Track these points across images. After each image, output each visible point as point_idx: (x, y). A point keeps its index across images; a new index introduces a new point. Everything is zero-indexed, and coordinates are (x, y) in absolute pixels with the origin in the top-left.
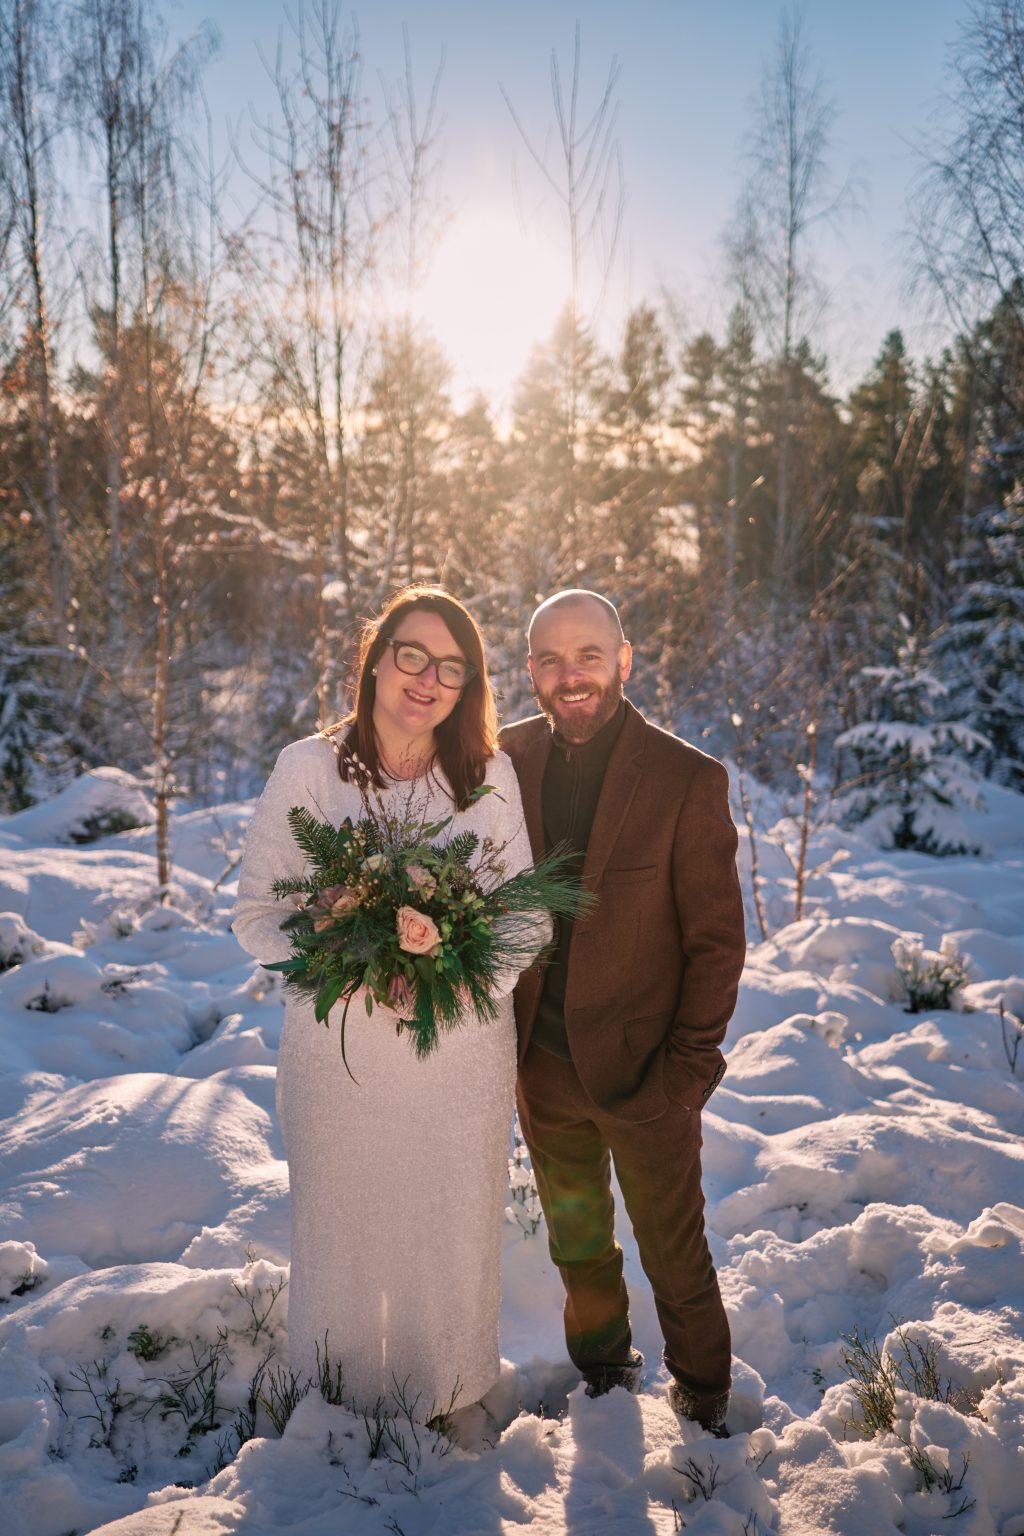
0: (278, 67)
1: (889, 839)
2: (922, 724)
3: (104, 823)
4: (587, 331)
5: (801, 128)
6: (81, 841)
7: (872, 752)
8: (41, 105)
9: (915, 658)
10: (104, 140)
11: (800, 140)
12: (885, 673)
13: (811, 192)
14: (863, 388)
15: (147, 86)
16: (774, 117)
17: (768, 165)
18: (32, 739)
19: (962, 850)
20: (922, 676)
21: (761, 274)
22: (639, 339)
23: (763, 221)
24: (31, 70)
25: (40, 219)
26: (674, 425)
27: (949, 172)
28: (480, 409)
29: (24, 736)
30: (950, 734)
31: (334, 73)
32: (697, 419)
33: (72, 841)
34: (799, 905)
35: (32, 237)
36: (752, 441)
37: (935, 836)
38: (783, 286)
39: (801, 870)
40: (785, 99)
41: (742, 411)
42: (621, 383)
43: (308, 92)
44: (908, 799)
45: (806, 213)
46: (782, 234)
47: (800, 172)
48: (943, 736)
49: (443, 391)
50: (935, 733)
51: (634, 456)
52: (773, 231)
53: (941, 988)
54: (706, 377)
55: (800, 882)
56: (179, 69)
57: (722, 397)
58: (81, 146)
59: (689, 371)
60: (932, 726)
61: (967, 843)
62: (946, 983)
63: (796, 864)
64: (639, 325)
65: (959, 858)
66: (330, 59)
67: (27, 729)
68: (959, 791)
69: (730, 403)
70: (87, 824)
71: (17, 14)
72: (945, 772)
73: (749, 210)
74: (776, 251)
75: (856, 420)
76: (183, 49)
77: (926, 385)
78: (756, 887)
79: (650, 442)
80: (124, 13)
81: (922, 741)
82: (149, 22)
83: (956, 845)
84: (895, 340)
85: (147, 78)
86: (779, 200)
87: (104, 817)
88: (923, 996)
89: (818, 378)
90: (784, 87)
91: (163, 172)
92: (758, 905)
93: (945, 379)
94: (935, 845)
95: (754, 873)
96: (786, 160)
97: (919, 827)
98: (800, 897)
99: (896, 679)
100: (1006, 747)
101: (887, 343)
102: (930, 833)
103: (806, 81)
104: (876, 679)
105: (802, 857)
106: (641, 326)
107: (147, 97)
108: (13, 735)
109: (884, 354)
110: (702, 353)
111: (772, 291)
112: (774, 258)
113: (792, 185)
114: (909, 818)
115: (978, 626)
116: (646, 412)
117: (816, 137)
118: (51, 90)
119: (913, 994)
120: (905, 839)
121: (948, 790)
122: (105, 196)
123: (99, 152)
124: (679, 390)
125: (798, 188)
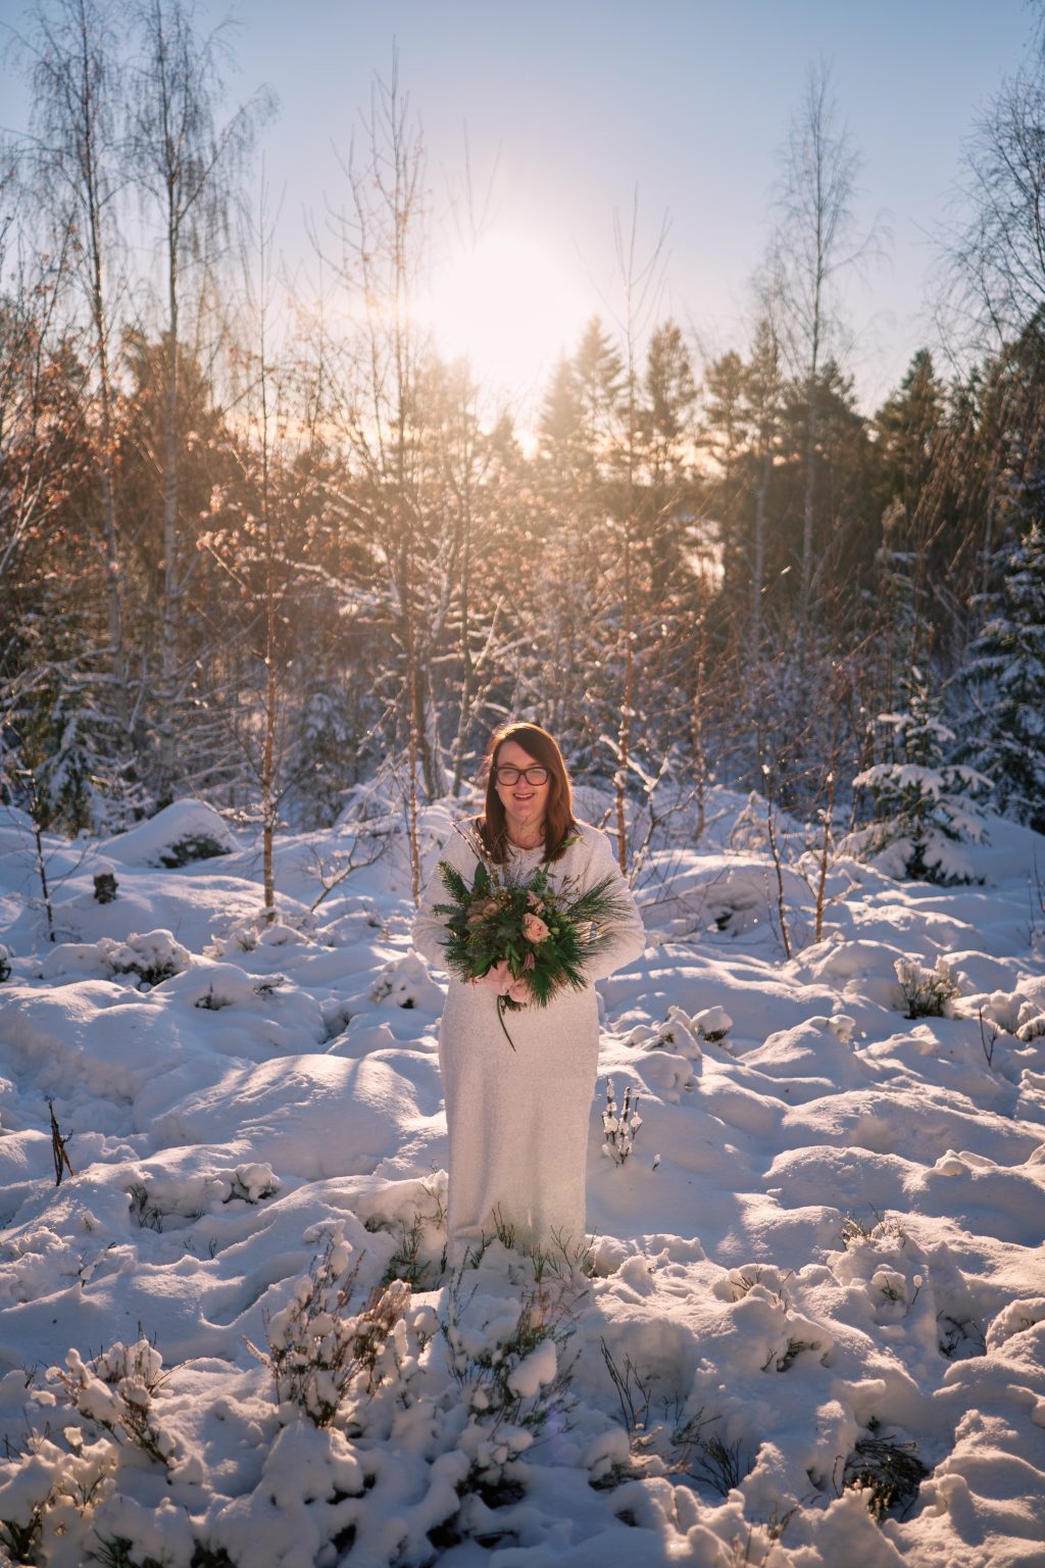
0: (351, 162)
1: (901, 870)
2: (933, 767)
3: (191, 849)
4: (613, 350)
5: (828, 178)
6: (170, 864)
7: (887, 790)
8: (107, 162)
9: (925, 707)
10: (166, 196)
11: (826, 190)
12: (899, 719)
13: (836, 240)
14: (890, 406)
15: (207, 144)
16: (802, 167)
17: (794, 212)
18: (90, 764)
19: (967, 880)
20: (932, 723)
21: (788, 316)
22: (664, 358)
23: (790, 265)
24: (97, 130)
25: (103, 271)
26: (699, 444)
27: (963, 257)
28: (505, 428)
29: (83, 760)
30: (958, 775)
31: (401, 167)
32: (722, 437)
33: (163, 865)
34: (819, 929)
35: (97, 287)
36: (778, 460)
37: (943, 867)
38: (810, 330)
39: (821, 899)
40: (812, 150)
41: (767, 429)
42: (647, 403)
43: (378, 184)
44: (919, 833)
45: (831, 259)
46: (808, 280)
47: (826, 219)
48: (951, 777)
49: (470, 410)
50: (943, 774)
51: (658, 475)
52: (798, 274)
53: (935, 998)
54: (731, 397)
55: (820, 910)
56: (238, 130)
57: (747, 416)
58: (142, 200)
59: (716, 391)
60: (940, 769)
61: (971, 876)
62: (940, 995)
63: (817, 894)
64: (664, 344)
65: (965, 886)
66: (397, 156)
67: (86, 754)
68: (965, 827)
69: (755, 421)
70: (176, 849)
71: (86, 77)
72: (952, 810)
73: (777, 257)
74: (802, 295)
75: (882, 439)
76: (242, 111)
77: (954, 405)
78: (782, 912)
79: (675, 461)
80: (187, 78)
81: (931, 782)
82: (209, 85)
83: (961, 876)
84: (923, 359)
85: (207, 137)
86: (805, 246)
87: (191, 843)
88: (920, 1005)
89: (846, 398)
90: (811, 138)
91: (221, 223)
92: (784, 928)
93: (972, 397)
94: (943, 875)
95: (780, 901)
96: (812, 208)
97: (929, 860)
98: (819, 922)
99: (908, 726)
100: (1023, 779)
101: (914, 363)
102: (938, 864)
103: (832, 132)
104: (891, 725)
105: (821, 888)
106: (667, 344)
107: (208, 157)
108: (73, 760)
109: (911, 373)
110: (727, 374)
111: (798, 332)
112: (801, 301)
113: (819, 233)
114: (920, 850)
115: (996, 661)
116: (671, 430)
117: (841, 187)
118: (117, 149)
119: (912, 1003)
120: (916, 869)
121: (956, 825)
122: (166, 248)
123: (160, 206)
124: (704, 408)
125: (824, 236)
